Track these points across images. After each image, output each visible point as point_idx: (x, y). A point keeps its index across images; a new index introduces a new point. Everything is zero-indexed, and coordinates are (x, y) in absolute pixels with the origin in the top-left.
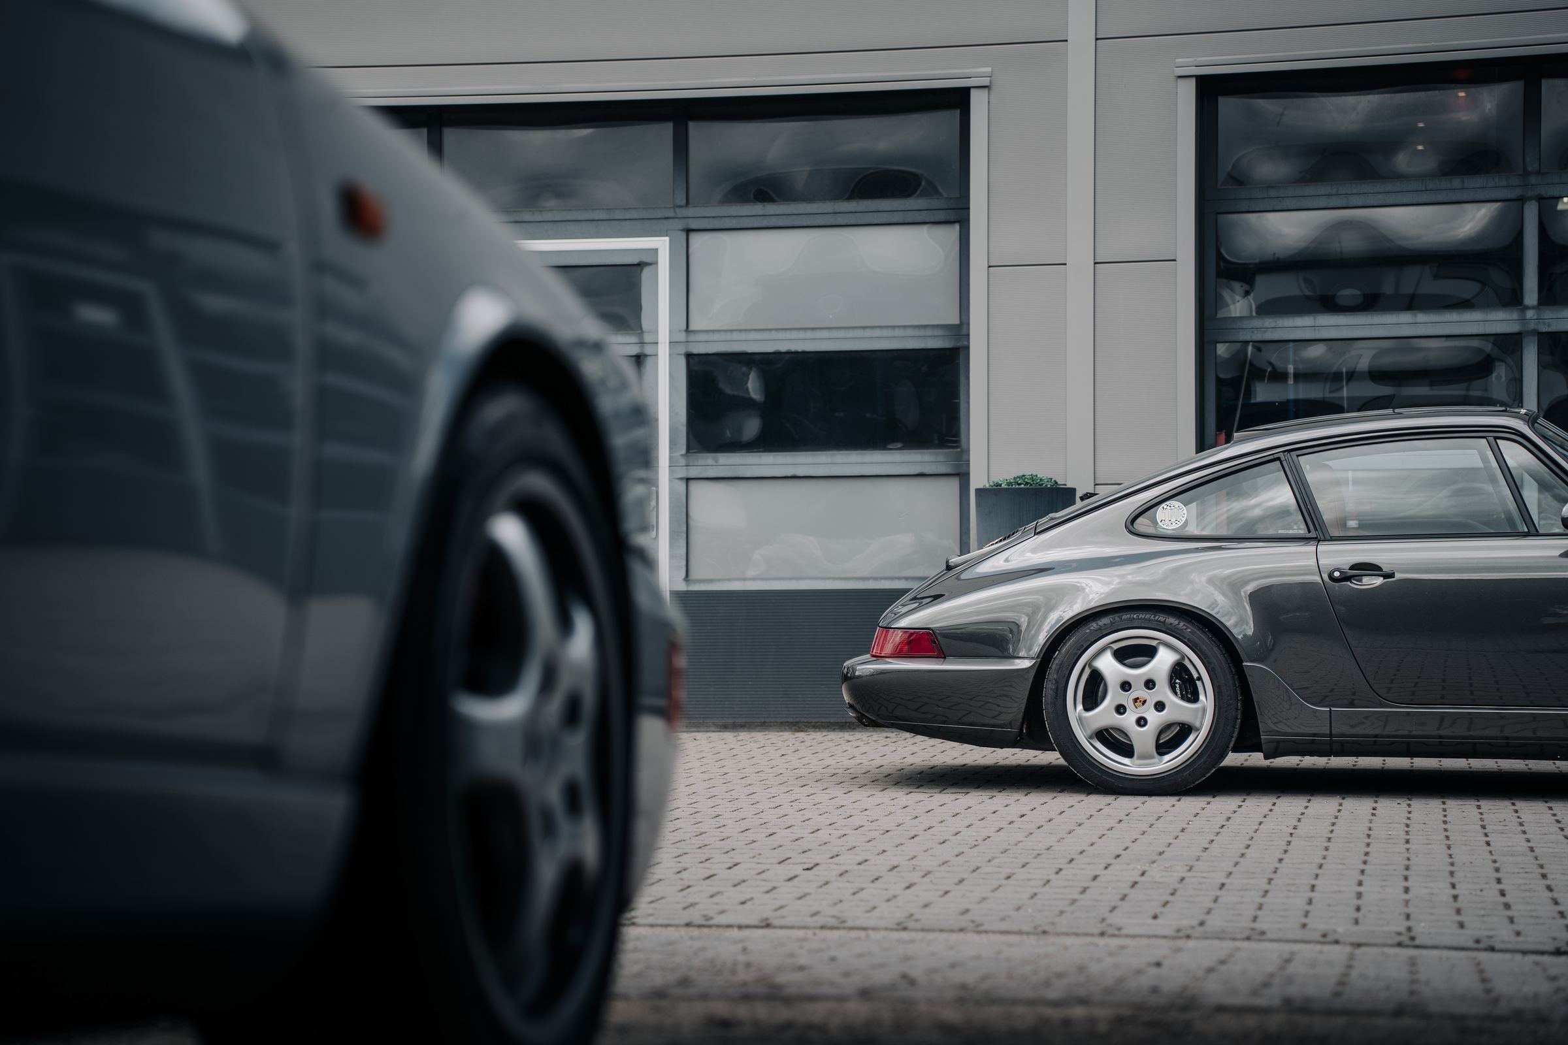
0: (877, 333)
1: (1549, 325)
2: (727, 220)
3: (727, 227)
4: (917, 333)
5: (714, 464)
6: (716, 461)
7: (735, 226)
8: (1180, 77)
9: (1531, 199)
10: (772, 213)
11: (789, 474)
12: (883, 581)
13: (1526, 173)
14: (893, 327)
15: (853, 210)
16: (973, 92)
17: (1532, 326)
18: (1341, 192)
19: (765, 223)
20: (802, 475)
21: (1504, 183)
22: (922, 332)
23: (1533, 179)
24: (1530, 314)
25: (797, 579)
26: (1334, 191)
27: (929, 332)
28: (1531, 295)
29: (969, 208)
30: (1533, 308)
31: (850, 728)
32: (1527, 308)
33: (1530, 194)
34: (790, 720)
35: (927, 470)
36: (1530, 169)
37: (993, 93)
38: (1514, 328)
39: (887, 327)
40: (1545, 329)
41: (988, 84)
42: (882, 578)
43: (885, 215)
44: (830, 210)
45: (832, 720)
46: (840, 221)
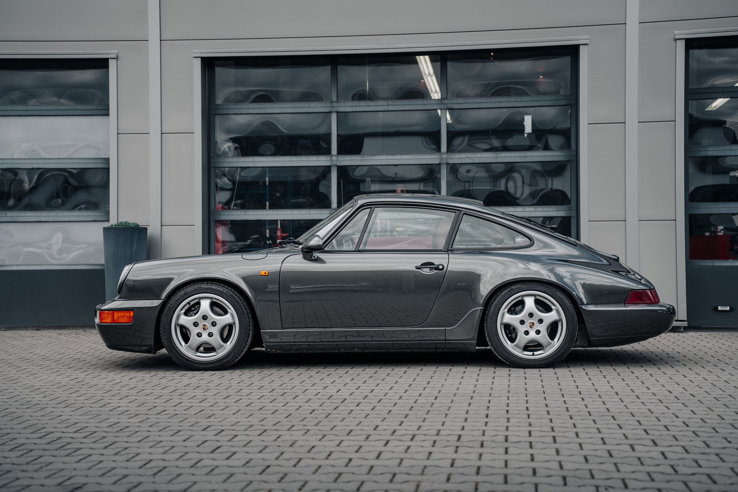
0: (76, 161)
1: (341, 163)
2: (11, 112)
3: (11, 114)
4: (93, 161)
5: (5, 216)
6: (6, 215)
7: (14, 114)
8: (194, 57)
9: (334, 112)
10: (31, 109)
11: (38, 220)
12: (78, 266)
13: (332, 102)
14: (83, 159)
15: (66, 109)
16: (110, 60)
17: (335, 163)
18: (263, 107)
19: (27, 113)
20: (43, 221)
21: (324, 105)
22: (95, 161)
23: (334, 104)
24: (334, 158)
25: (41, 265)
26: (260, 107)
27: (98, 161)
28: (334, 150)
29: (109, 110)
30: (335, 156)
31: (62, 328)
32: (333, 156)
33: (333, 110)
34: (37, 325)
35: (97, 219)
36: (333, 100)
37: (119, 61)
38: (328, 164)
39: (80, 159)
40: (339, 164)
41: (116, 57)
42: (77, 265)
43: (79, 111)
44: (55, 109)
45: (55, 325)
46: (60, 113)
